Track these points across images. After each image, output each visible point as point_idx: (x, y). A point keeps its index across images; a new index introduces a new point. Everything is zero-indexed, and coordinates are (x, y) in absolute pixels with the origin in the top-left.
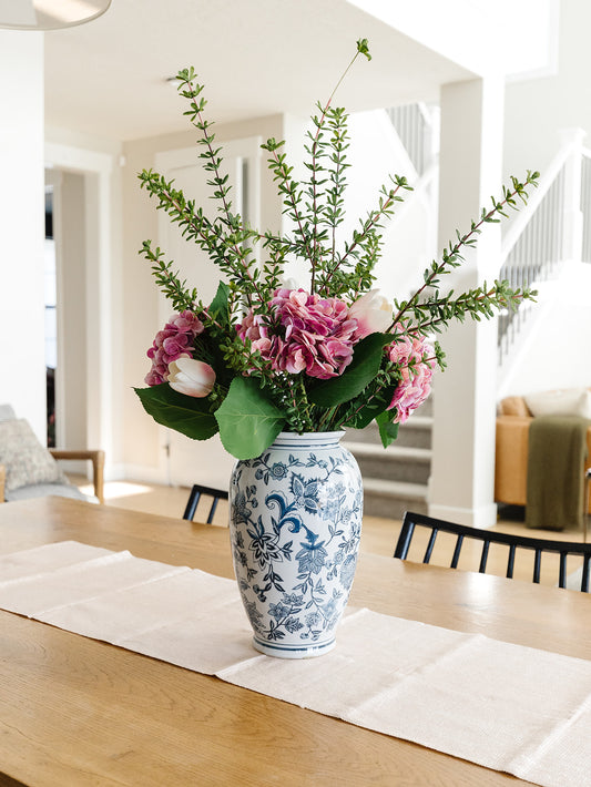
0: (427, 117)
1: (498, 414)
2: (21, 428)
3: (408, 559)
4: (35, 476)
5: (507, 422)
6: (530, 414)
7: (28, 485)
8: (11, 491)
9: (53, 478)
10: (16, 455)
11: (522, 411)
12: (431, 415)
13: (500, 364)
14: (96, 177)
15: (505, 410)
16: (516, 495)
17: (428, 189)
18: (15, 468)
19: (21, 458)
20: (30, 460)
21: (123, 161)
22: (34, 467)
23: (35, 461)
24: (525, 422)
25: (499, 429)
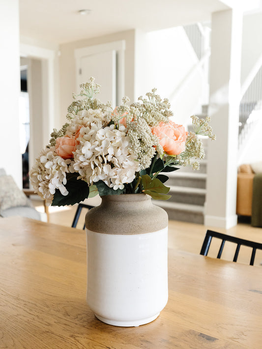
0: (203, 33)
1: (238, 172)
2: (9, 180)
3: (208, 255)
4: (15, 203)
5: (243, 176)
6: (253, 172)
7: (12, 208)
8: (4, 211)
9: (24, 204)
10: (6, 193)
11: (249, 171)
12: (205, 172)
13: (239, 148)
14: (46, 61)
15: (241, 171)
16: (246, 211)
17: (203, 67)
18: (5, 199)
19: (8, 194)
20: (13, 195)
21: (59, 54)
22: (14, 199)
23: (15, 195)
24: (251, 177)
25: (238, 180)
